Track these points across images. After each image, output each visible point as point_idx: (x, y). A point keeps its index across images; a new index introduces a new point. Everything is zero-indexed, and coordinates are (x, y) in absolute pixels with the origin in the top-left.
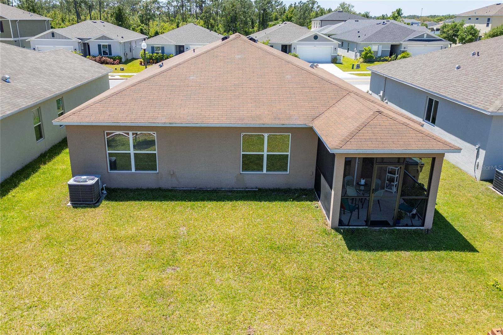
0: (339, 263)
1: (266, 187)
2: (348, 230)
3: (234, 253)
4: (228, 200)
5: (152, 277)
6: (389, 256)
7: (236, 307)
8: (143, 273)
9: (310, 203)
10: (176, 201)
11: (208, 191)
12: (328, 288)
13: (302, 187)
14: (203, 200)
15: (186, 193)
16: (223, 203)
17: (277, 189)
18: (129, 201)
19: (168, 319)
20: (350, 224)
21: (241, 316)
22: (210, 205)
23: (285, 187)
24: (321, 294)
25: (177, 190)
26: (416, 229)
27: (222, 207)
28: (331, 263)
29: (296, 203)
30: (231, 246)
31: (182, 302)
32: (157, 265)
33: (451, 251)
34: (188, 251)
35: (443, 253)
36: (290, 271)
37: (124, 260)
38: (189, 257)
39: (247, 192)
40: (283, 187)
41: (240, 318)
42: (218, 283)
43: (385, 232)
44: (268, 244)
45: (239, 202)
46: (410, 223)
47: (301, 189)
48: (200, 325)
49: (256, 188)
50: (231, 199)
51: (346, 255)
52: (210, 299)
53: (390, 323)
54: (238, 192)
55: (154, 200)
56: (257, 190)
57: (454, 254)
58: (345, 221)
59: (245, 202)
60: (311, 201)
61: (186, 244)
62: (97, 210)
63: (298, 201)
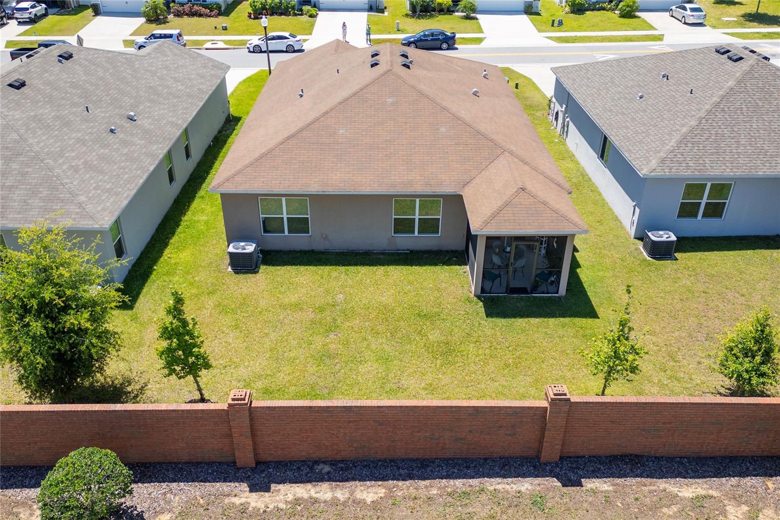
0: (476, 329)
1: (418, 249)
2: (489, 298)
3: (387, 320)
4: (380, 265)
5: (319, 342)
6: (520, 322)
7: (389, 366)
8: (310, 338)
9: (458, 267)
10: (331, 266)
11: (360, 254)
12: (463, 351)
13: (454, 248)
14: (356, 265)
15: (339, 256)
16: (376, 268)
17: (428, 251)
18: (286, 265)
19: (336, 376)
20: (492, 292)
21: (392, 374)
22: (364, 270)
23: (437, 249)
24: (456, 356)
25: (329, 252)
26: (550, 297)
27: (375, 272)
28: (469, 329)
29: (446, 267)
30: (384, 314)
31: (346, 363)
32: (321, 330)
33: (575, 317)
34: (347, 318)
35: (567, 320)
36: (434, 336)
37: (292, 326)
38: (348, 324)
39: (398, 254)
40: (435, 248)
41: (392, 375)
42: (373, 347)
43: (522, 299)
44: (417, 312)
45: (391, 267)
46: (546, 290)
47: (452, 251)
48: (361, 380)
49: (408, 250)
50: (382, 264)
51: (483, 322)
52: (368, 360)
53: (507, 379)
54: (389, 254)
55: (309, 265)
56: (409, 252)
57: (577, 320)
58: (487, 288)
59: (397, 267)
60: (460, 265)
61: (343, 312)
62: (258, 276)
63: (448, 266)
